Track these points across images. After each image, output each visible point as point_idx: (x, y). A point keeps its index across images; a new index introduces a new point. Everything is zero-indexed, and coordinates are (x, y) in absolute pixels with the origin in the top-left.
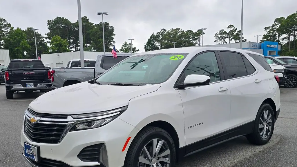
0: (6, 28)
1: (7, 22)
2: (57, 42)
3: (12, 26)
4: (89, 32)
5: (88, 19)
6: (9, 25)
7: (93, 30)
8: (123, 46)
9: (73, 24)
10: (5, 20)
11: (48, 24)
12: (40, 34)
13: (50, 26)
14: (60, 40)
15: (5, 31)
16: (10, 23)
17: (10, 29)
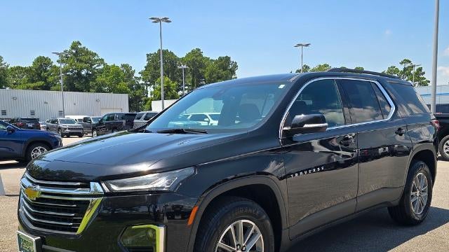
0: (98, 65)
1: (98, 57)
6: (101, 61)
11: (148, 59)
15: (97, 68)
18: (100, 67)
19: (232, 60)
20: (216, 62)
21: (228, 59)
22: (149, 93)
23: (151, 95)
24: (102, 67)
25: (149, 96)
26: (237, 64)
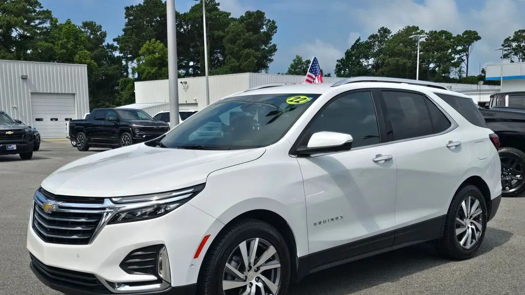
0: (40, 21)
1: (42, 7)
4: (221, 33)
5: (218, 4)
6: (47, 15)
9: (181, 15)
11: (128, 15)
13: (130, 20)
15: (40, 26)
16: (49, 10)
17: (51, 24)
18: (45, 25)
19: (267, 17)
20: (242, 19)
21: (260, 15)
22: (130, 71)
23: (133, 73)
24: (47, 25)
25: (130, 76)
26: (276, 25)
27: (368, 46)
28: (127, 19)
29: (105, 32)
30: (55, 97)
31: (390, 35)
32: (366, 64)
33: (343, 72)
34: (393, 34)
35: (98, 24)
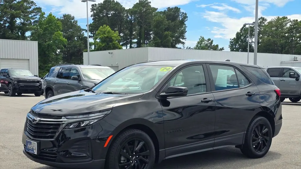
0: (35, 14)
2: (105, 35)
3: (43, 11)
5: (150, 2)
6: (39, 10)
7: (157, 19)
8: (198, 43)
9: (126, 10)
10: (33, 2)
11: (93, 10)
12: (79, 26)
13: (94, 13)
14: (109, 32)
16: (40, 7)
17: (40, 16)
20: (165, 12)
21: (177, 10)
26: (187, 15)
27: (252, 29)
28: (92, 12)
29: (77, 20)
30: (17, 61)
31: (267, 22)
32: (250, 41)
33: (234, 46)
34: (268, 21)
35: (72, 15)
